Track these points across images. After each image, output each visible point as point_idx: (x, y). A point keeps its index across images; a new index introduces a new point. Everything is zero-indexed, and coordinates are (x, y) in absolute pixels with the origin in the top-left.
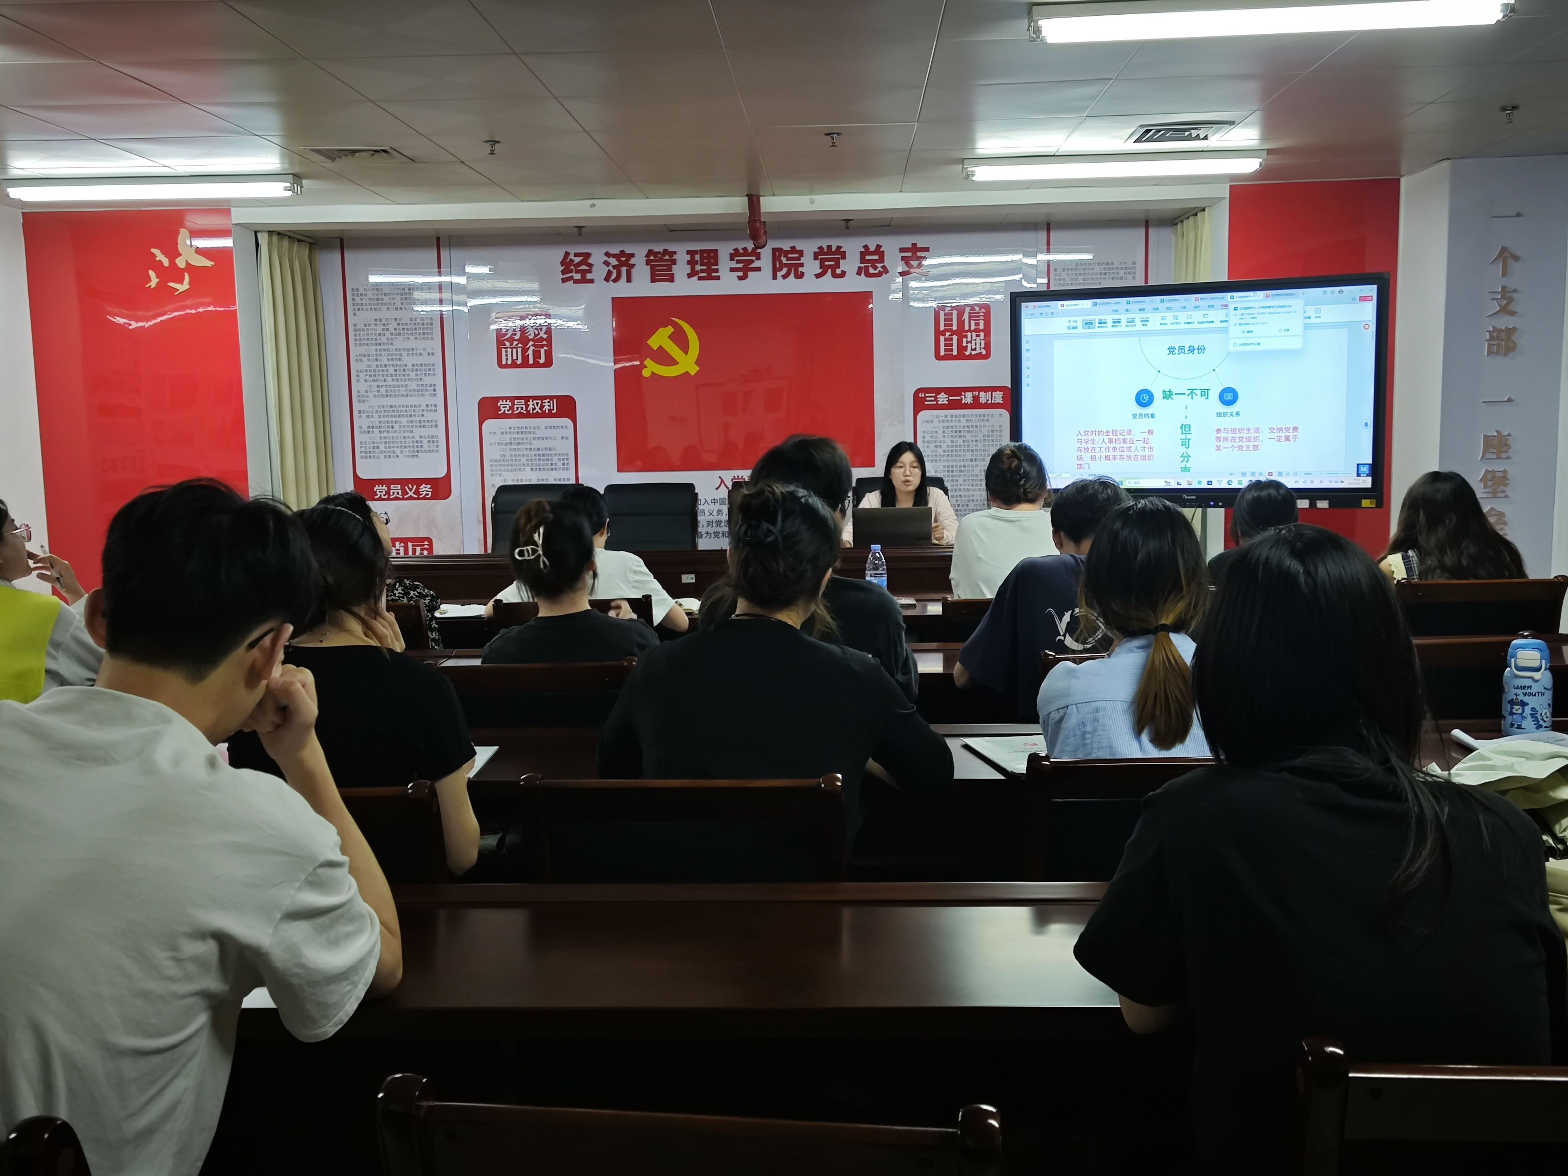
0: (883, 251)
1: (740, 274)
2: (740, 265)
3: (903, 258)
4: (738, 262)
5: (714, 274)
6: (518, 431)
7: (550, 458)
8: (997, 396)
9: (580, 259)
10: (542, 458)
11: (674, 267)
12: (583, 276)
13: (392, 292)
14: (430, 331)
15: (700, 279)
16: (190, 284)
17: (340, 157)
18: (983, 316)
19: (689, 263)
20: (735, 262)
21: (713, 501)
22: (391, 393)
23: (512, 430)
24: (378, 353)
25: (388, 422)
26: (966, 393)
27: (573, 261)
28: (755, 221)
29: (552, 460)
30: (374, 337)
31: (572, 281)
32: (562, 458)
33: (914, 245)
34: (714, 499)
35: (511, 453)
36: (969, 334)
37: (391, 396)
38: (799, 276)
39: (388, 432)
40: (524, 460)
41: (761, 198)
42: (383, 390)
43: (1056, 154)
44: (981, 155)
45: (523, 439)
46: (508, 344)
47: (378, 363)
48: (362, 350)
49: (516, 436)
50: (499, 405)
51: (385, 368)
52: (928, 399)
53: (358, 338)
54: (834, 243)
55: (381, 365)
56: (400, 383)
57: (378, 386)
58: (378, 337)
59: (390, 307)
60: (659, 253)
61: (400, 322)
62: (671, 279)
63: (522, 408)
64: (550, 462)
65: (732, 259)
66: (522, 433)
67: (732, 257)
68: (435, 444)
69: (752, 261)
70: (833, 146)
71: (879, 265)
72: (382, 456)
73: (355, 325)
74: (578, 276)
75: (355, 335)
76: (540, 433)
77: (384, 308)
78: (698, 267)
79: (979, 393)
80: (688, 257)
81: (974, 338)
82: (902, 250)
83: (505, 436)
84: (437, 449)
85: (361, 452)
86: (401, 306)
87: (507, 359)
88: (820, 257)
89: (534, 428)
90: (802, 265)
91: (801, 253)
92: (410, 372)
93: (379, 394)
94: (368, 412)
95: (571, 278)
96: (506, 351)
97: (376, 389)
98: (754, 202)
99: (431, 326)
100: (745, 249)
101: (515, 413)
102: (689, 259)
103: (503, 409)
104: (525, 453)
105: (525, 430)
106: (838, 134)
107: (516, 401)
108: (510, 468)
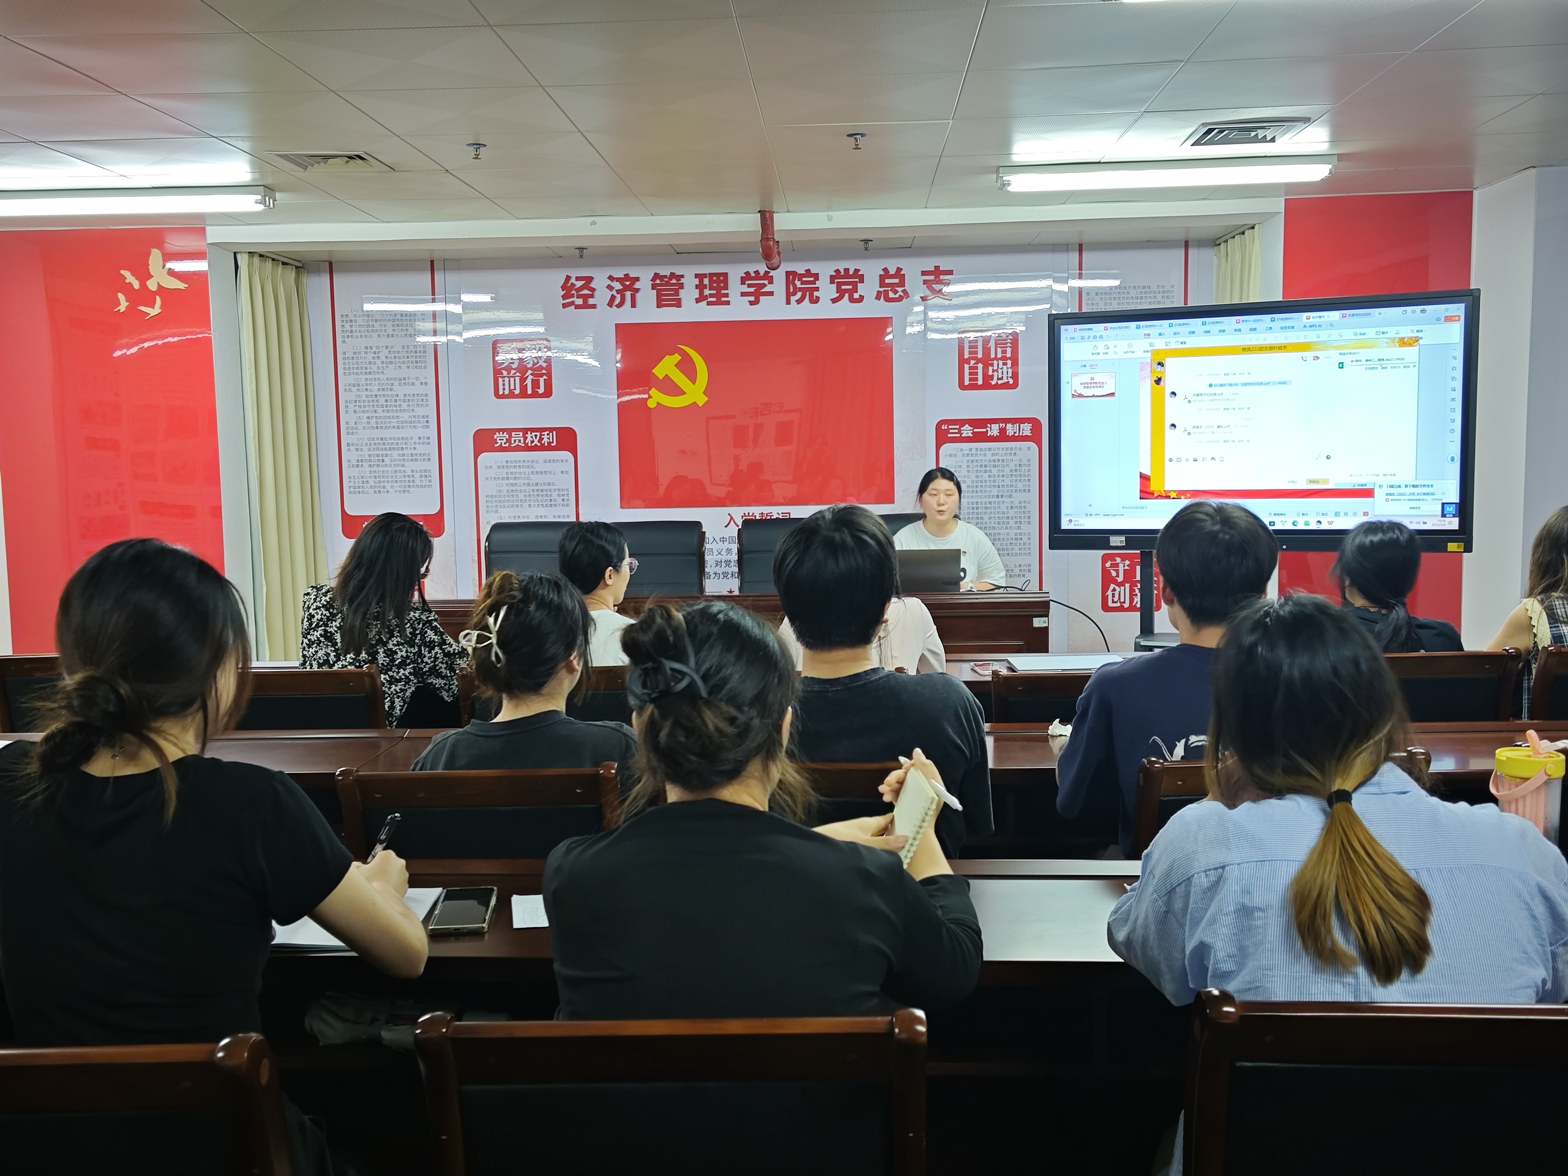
0: (904, 275)
1: (752, 299)
2: (752, 290)
3: (925, 282)
4: (749, 286)
5: (723, 299)
6: (515, 464)
7: (549, 493)
8: (1025, 428)
9: (583, 282)
10: (540, 493)
11: (681, 291)
12: (585, 301)
13: (383, 319)
14: (423, 359)
15: (709, 304)
16: (162, 307)
17: (312, 165)
18: (1010, 343)
19: (697, 287)
20: (746, 286)
21: (722, 540)
22: (381, 425)
23: (509, 464)
24: (368, 382)
25: (378, 455)
26: (992, 425)
27: (575, 285)
28: (768, 239)
29: (551, 495)
30: (364, 366)
31: (574, 307)
32: (561, 493)
33: (937, 268)
34: (723, 538)
35: (507, 488)
36: (995, 362)
37: (381, 427)
38: (815, 301)
39: (378, 466)
40: (521, 496)
41: (775, 215)
42: (373, 422)
43: (1102, 161)
44: (1019, 162)
45: (520, 473)
46: (505, 373)
47: (368, 393)
48: (351, 379)
49: (514, 470)
50: (495, 438)
51: (375, 399)
52: (951, 431)
53: (347, 366)
54: (852, 266)
55: (371, 396)
56: (391, 414)
57: (368, 417)
58: (368, 366)
59: (381, 334)
60: (665, 276)
61: (392, 350)
62: (678, 304)
63: (520, 441)
64: (549, 498)
65: (743, 283)
66: (519, 467)
67: (743, 281)
68: (428, 479)
69: (765, 285)
70: (856, 148)
71: (899, 289)
72: (372, 491)
73: (344, 353)
74: (579, 302)
75: (344, 364)
76: (539, 467)
77: (375, 335)
78: (707, 292)
79: (1006, 426)
80: (697, 281)
81: (1001, 366)
82: (924, 273)
83: (501, 470)
84: (430, 484)
85: (350, 487)
86: (393, 333)
87: (504, 389)
88: (836, 281)
89: (533, 461)
90: (817, 289)
91: (816, 277)
92: (402, 403)
93: (369, 426)
94: (357, 445)
95: (572, 303)
96: (504, 381)
97: (365, 420)
98: (766, 219)
99: (424, 355)
100: (757, 272)
101: (512, 445)
102: (698, 283)
103: (500, 442)
104: (523, 488)
105: (523, 464)
106: (863, 135)
107: (513, 433)
108: (506, 504)
